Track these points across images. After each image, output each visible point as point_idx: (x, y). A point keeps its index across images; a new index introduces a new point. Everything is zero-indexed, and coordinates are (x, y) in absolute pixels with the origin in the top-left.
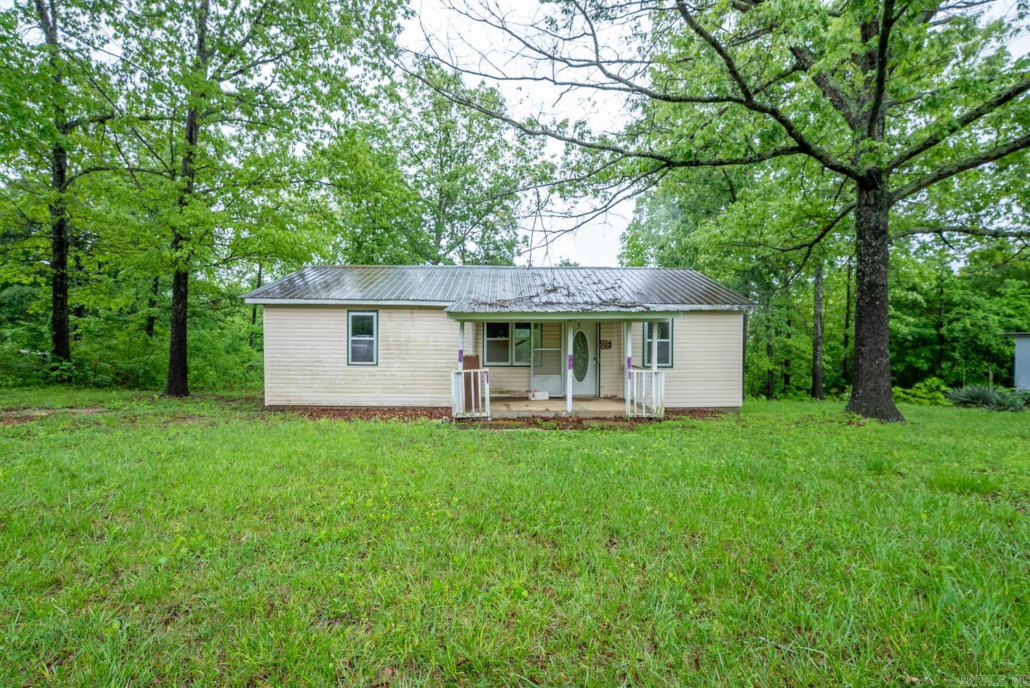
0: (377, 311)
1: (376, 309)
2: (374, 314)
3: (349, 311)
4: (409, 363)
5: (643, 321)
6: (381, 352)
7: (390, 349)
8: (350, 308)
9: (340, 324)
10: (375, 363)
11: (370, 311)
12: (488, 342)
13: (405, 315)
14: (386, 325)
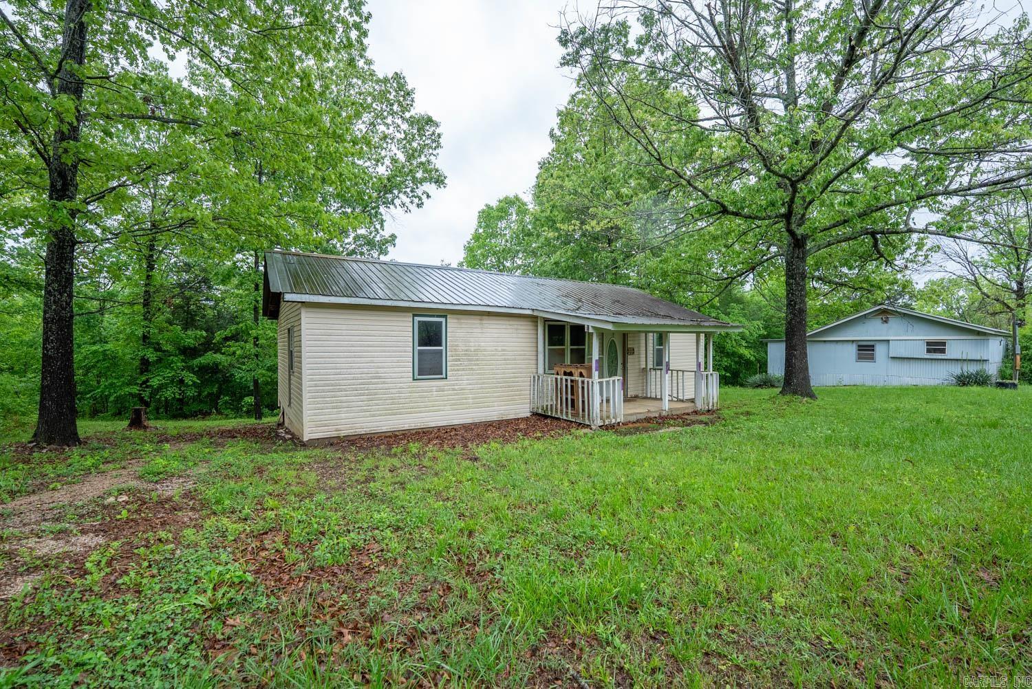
0: (445, 317)
1: (445, 313)
2: (443, 320)
3: (414, 315)
4: (478, 374)
5: (653, 332)
6: (450, 363)
7: (459, 360)
8: (416, 312)
9: (404, 332)
10: (444, 376)
11: (438, 316)
12: (549, 349)
13: (475, 321)
14: (455, 333)
